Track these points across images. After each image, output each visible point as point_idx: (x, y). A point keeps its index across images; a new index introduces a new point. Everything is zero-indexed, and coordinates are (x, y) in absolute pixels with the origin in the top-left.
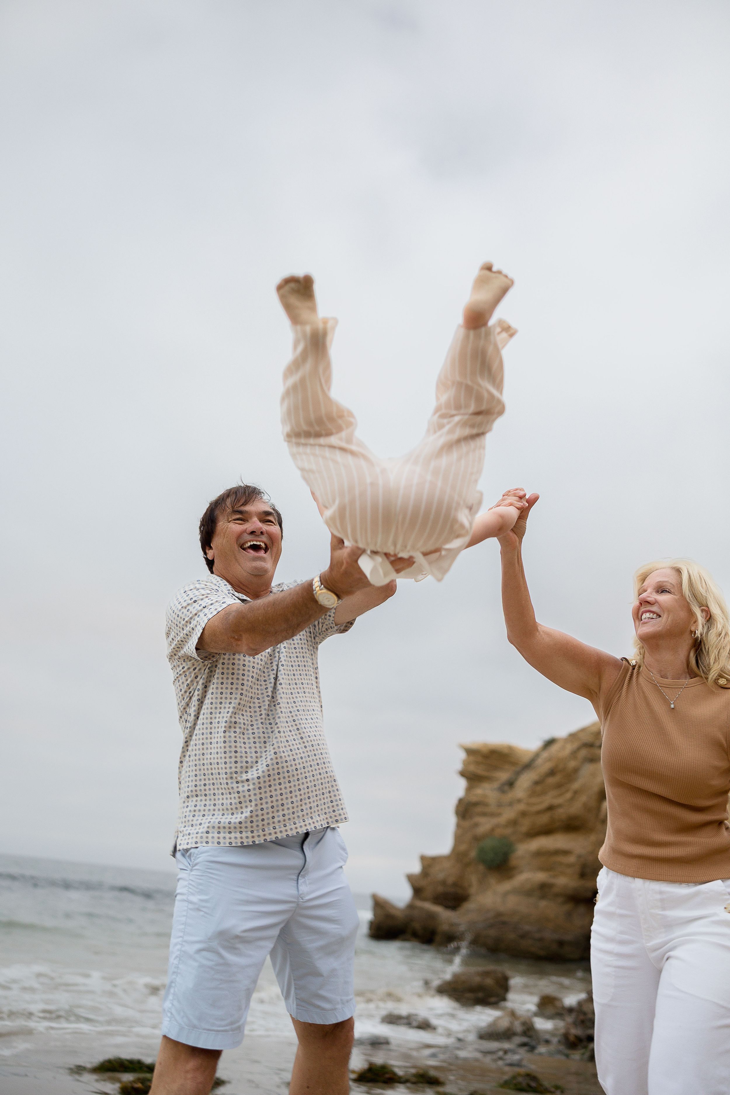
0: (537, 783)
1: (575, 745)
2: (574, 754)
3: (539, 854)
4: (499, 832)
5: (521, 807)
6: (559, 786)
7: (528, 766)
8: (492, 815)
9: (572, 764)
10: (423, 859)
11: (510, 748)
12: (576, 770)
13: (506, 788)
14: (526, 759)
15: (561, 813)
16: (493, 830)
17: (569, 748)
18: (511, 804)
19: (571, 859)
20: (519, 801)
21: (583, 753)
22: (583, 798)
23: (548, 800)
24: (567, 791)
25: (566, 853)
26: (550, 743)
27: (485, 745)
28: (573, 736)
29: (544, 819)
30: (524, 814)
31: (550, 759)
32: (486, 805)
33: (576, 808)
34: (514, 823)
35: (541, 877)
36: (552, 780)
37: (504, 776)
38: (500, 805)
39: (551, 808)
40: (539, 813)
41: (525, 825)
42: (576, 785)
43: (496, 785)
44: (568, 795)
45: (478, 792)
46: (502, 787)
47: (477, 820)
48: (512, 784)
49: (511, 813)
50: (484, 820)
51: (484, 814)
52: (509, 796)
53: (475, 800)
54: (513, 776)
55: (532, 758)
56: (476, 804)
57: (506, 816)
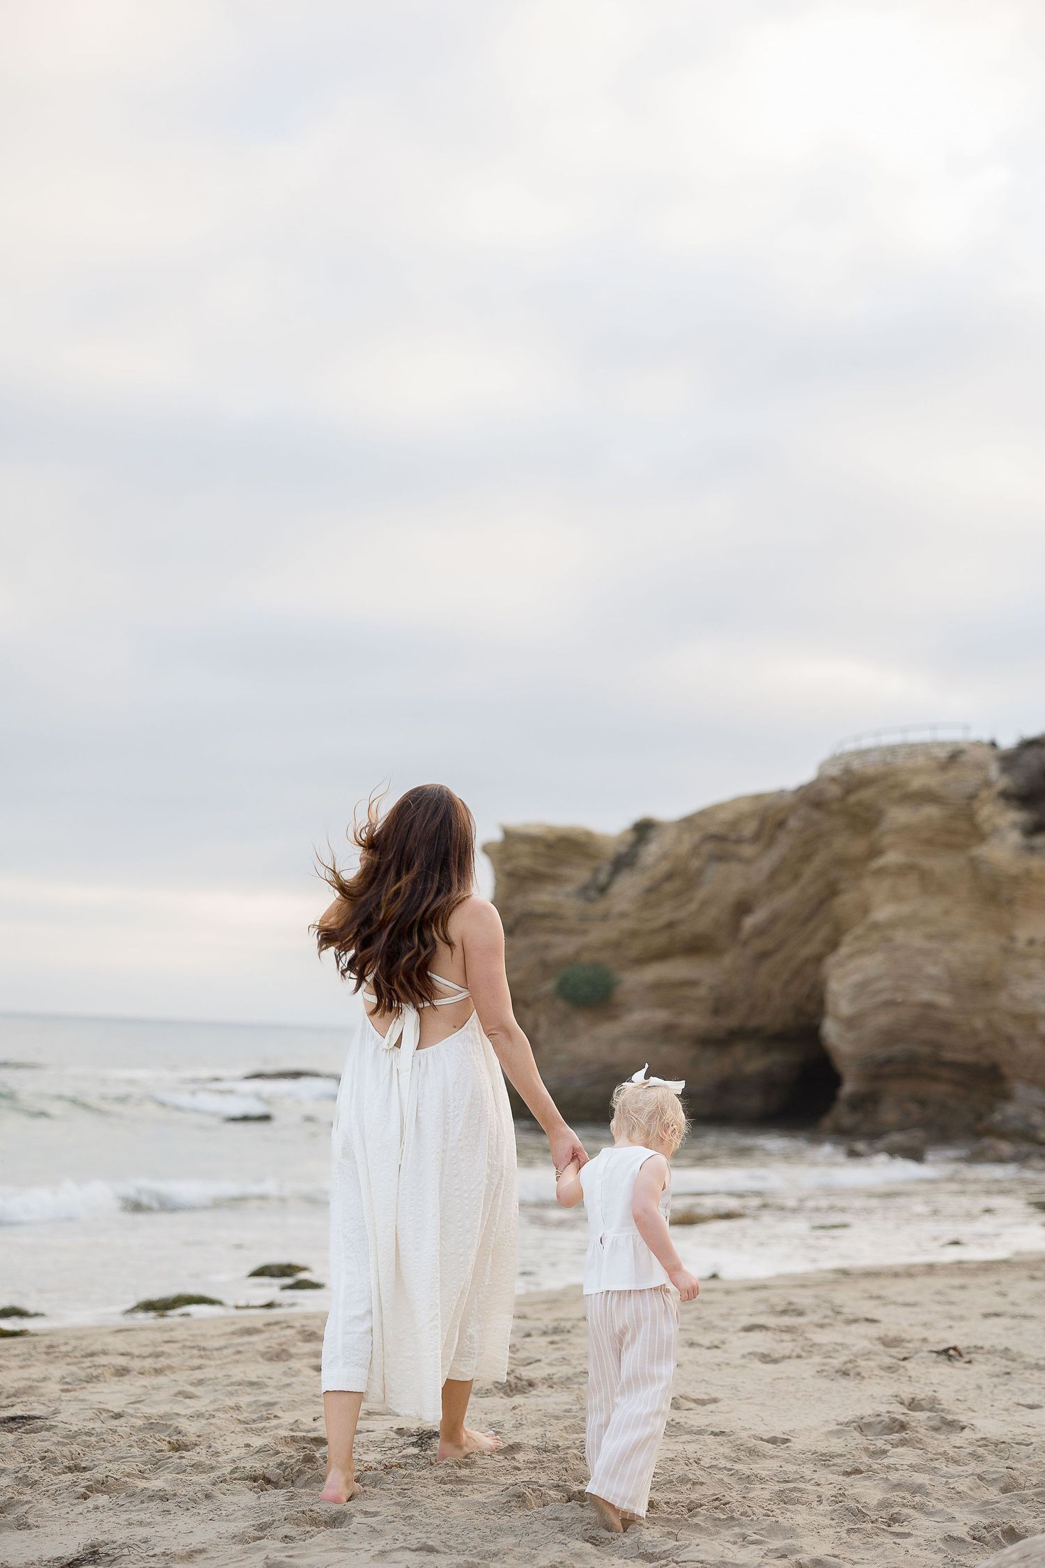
0: (650, 890)
1: (697, 837)
2: (695, 850)
3: (657, 986)
4: (588, 957)
5: (627, 924)
6: (678, 894)
7: (624, 861)
8: (570, 932)
9: (695, 864)
11: (589, 834)
12: (700, 872)
13: (592, 893)
14: (611, 851)
15: (684, 931)
17: (686, 840)
18: (605, 917)
19: (702, 991)
20: (623, 915)
21: (708, 848)
22: (713, 912)
23: (665, 914)
24: (690, 900)
25: (692, 983)
26: (644, 829)
27: (551, 829)
28: (689, 822)
29: (660, 940)
30: (633, 934)
31: (664, 856)
32: (560, 918)
33: (703, 924)
34: (616, 945)
35: (662, 1016)
36: (668, 887)
37: (581, 874)
38: (584, 918)
39: (670, 925)
40: (654, 932)
41: (636, 948)
42: (701, 894)
43: (570, 888)
44: (693, 906)
45: (542, 898)
46: (584, 892)
47: (542, 938)
48: (603, 890)
49: (609, 932)
50: (558, 939)
51: (556, 931)
52: (600, 907)
53: (539, 909)
54: (603, 878)
55: (623, 849)
56: (543, 916)
57: (598, 934)
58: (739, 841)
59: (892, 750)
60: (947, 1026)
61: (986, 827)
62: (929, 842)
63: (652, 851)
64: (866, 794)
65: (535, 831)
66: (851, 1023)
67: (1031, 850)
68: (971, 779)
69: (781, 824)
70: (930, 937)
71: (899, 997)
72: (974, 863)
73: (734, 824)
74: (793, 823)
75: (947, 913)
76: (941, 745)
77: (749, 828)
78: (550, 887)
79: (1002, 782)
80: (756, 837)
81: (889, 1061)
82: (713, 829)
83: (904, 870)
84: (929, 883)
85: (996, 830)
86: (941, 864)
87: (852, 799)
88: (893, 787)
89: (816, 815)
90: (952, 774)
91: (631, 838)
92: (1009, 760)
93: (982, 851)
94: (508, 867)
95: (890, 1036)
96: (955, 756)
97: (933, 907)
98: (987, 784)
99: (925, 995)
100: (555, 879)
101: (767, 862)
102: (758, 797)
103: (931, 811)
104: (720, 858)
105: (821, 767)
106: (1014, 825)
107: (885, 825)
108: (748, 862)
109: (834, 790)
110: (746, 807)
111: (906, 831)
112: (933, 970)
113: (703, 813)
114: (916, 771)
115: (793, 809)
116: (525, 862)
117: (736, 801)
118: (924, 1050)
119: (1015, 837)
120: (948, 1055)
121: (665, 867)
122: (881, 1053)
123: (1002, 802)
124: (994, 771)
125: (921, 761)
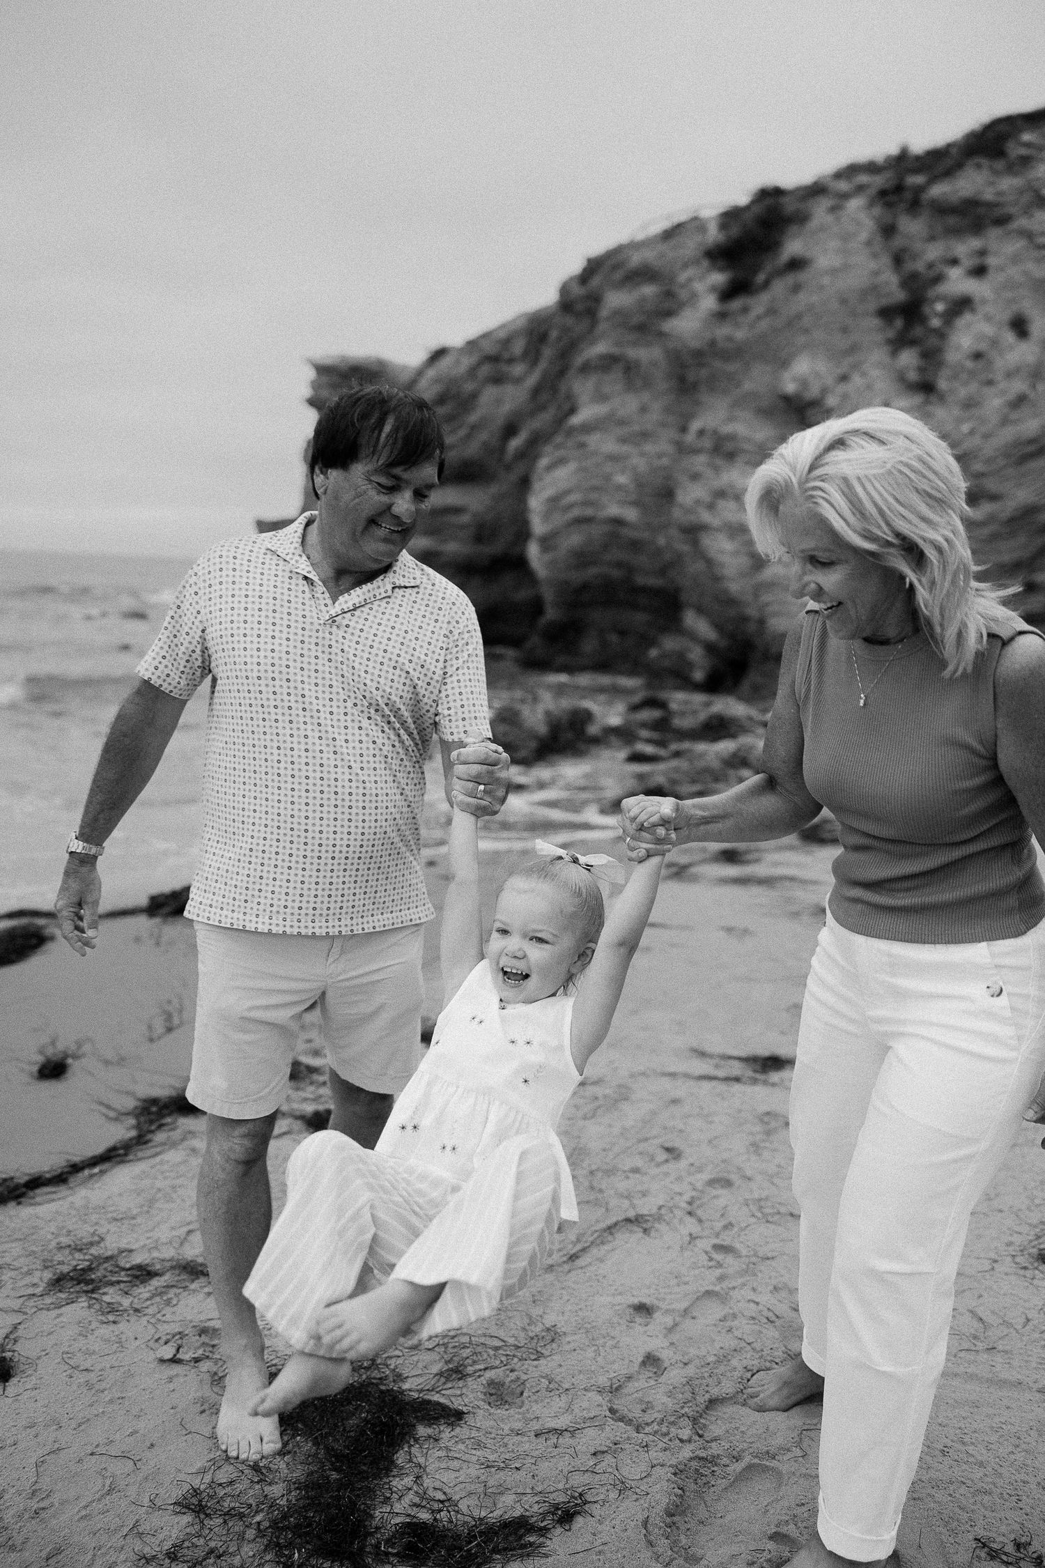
1: (477, 359)
2: (472, 372)
6: (450, 418)
9: (469, 387)
10: (258, 523)
11: (382, 363)
12: (474, 396)
15: (453, 457)
17: (467, 362)
19: (465, 519)
21: (486, 370)
22: (483, 436)
24: (462, 425)
25: (457, 510)
26: (439, 354)
27: (344, 358)
28: (472, 345)
31: (437, 381)
33: (473, 450)
42: (473, 418)
44: (464, 431)
55: (415, 375)
58: (511, 361)
60: (635, 546)
64: (597, 280)
66: (547, 542)
67: (725, 316)
68: (689, 246)
69: (545, 336)
70: (623, 440)
71: (589, 512)
73: (507, 342)
74: (554, 334)
75: (643, 409)
77: (518, 347)
79: (716, 240)
80: (525, 355)
81: (585, 587)
82: (488, 349)
83: (609, 362)
84: (632, 377)
85: (692, 298)
86: (647, 353)
95: (582, 558)
97: (628, 404)
98: (701, 244)
99: (614, 510)
101: (532, 380)
103: (646, 291)
104: (498, 380)
106: (713, 289)
107: (602, 313)
108: (518, 381)
111: (620, 316)
112: (622, 479)
113: (486, 334)
118: (616, 573)
119: (710, 303)
120: (641, 580)
122: (577, 577)
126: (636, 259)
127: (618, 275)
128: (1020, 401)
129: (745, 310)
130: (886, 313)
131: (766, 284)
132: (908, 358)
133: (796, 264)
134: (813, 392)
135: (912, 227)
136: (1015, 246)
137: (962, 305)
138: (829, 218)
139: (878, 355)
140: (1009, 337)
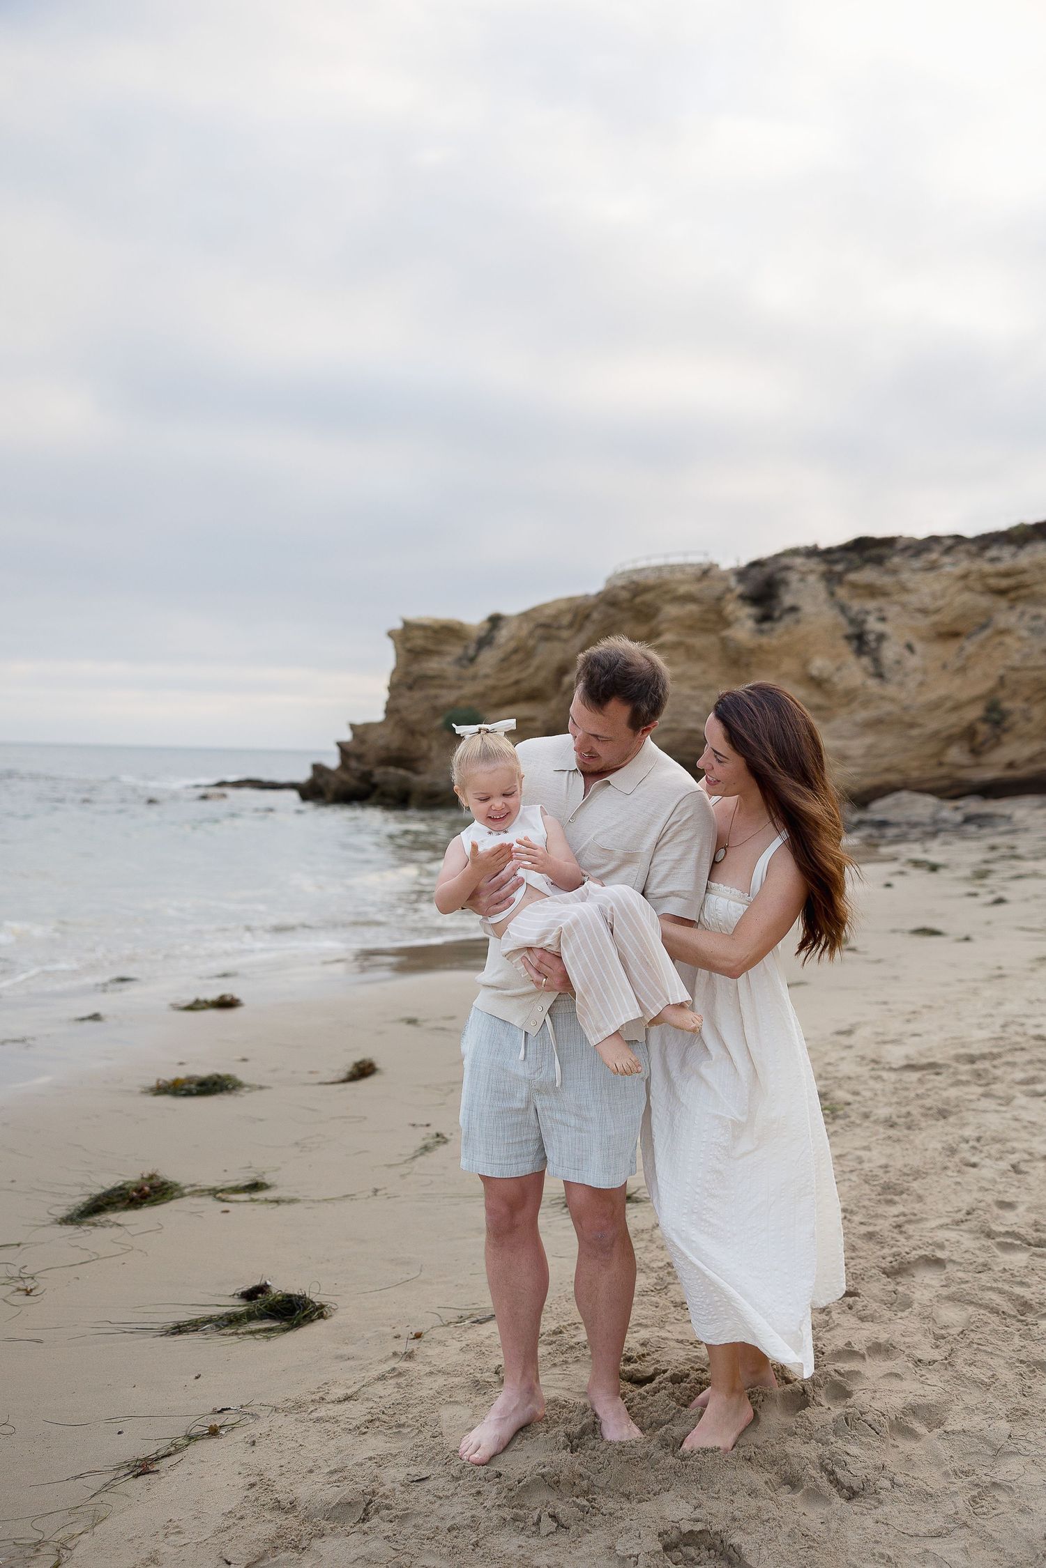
0: (503, 660)
1: (531, 625)
2: (531, 634)
4: (463, 703)
5: (490, 682)
6: (521, 662)
7: (485, 641)
8: (451, 687)
9: (531, 642)
10: (353, 727)
11: (461, 624)
12: (534, 648)
13: (465, 662)
14: (475, 634)
15: (525, 686)
16: (457, 701)
17: (526, 627)
18: (474, 678)
20: (486, 676)
21: (540, 632)
22: (543, 674)
23: (514, 675)
24: (528, 667)
26: (495, 621)
27: (436, 621)
28: (526, 616)
29: (511, 692)
30: (494, 688)
31: (512, 638)
32: (444, 678)
33: (537, 682)
34: (483, 695)
36: (515, 658)
37: (456, 650)
38: (460, 678)
39: (517, 682)
40: (507, 687)
41: (495, 697)
42: (536, 662)
43: (449, 659)
44: (531, 670)
45: (432, 665)
46: (459, 661)
47: (433, 692)
48: (472, 660)
49: (478, 687)
50: (444, 692)
51: (441, 687)
52: (471, 671)
53: (431, 673)
54: (471, 652)
55: (483, 633)
56: (432, 678)
57: (469, 689)
58: (559, 628)
59: (659, 569)
61: (731, 618)
62: (691, 627)
63: (503, 634)
64: (648, 597)
65: (426, 622)
67: (761, 632)
68: (719, 587)
69: (587, 617)
70: (694, 688)
71: (674, 725)
72: (724, 642)
73: (556, 617)
74: (596, 616)
75: (704, 672)
76: (691, 565)
77: (566, 620)
78: (436, 659)
79: (740, 589)
80: (571, 625)
82: (542, 620)
83: (675, 646)
84: (691, 654)
85: (737, 619)
86: (700, 641)
87: (638, 600)
88: (666, 592)
89: (612, 611)
90: (705, 583)
91: (487, 626)
92: (742, 574)
93: (727, 633)
94: (408, 645)
96: (706, 573)
97: (695, 669)
98: (729, 590)
100: (439, 653)
102: (570, 599)
103: (692, 608)
104: (547, 639)
105: (609, 580)
106: (750, 616)
107: (661, 617)
108: (566, 641)
109: (625, 595)
110: (563, 606)
111: (675, 620)
113: (534, 610)
114: (682, 582)
115: (595, 607)
116: (419, 641)
117: (556, 602)
119: (750, 624)
121: (512, 644)
123: (740, 602)
124: (733, 582)
125: (679, 576)
126: (682, 589)
127: (668, 597)
128: (922, 684)
129: (772, 630)
130: (848, 638)
131: (780, 618)
132: (866, 661)
133: (794, 609)
134: (825, 675)
135: (842, 592)
136: (896, 609)
137: (881, 637)
138: (801, 585)
139: (851, 659)
140: (907, 653)
